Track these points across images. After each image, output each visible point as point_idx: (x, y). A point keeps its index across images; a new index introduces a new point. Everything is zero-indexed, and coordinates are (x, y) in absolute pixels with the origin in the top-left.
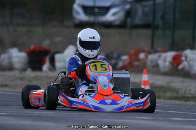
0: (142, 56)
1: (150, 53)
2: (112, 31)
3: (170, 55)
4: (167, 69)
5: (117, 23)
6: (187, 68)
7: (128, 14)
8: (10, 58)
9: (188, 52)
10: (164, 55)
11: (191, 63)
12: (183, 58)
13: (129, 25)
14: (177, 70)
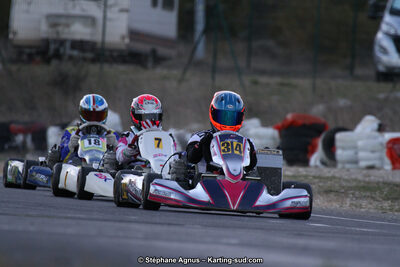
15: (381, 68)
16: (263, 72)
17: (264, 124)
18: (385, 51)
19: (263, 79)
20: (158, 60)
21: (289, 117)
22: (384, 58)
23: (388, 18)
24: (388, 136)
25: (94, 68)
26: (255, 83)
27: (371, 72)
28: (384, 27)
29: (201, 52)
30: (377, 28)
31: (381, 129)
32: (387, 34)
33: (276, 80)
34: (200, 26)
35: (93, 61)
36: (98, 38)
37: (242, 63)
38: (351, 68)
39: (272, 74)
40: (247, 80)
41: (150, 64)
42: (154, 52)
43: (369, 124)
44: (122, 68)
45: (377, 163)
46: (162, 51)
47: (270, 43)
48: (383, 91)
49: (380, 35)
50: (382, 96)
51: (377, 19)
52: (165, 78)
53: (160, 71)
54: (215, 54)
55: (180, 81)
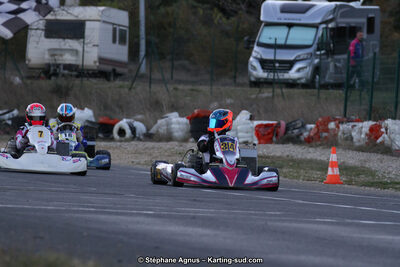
0: (332, 125)
1: (342, 122)
2: (296, 91)
3: (367, 125)
4: (362, 143)
5: (303, 81)
6: (388, 142)
7: (317, 70)
8: (168, 124)
9: (389, 122)
10: (360, 124)
11: (392, 136)
12: (383, 130)
13: (317, 85)
14: (376, 145)
15: (253, 79)
16: (180, 82)
17: (181, 116)
18: (255, 68)
19: (181, 87)
20: (117, 75)
21: (196, 111)
22: (254, 73)
23: (256, 48)
24: (256, 123)
26: (176, 89)
27: (246, 81)
28: (254, 54)
29: (143, 69)
30: (250, 54)
31: (252, 118)
32: (256, 58)
33: (189, 87)
34: (142, 53)
35: (78, 76)
36: (79, 63)
37: (167, 76)
38: (235, 77)
39: (186, 82)
40: (171, 88)
41: (112, 79)
42: (114, 70)
43: (244, 115)
44: (94, 80)
45: (250, 140)
46: (119, 70)
47: (186, 62)
48: (253, 93)
49: (251, 59)
50: (253, 96)
51: (250, 49)
52: (121, 87)
53: (118, 82)
54: (151, 70)
55: (130, 89)
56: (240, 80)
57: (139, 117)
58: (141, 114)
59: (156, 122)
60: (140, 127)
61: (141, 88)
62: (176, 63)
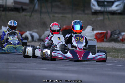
15: (93, 11)
16: (56, 13)
18: (94, 5)
19: (56, 15)
20: (23, 10)
21: (64, 27)
22: (94, 8)
24: (95, 32)
25: (3, 13)
26: (54, 16)
27: (90, 12)
29: (37, 6)
31: (93, 30)
33: (60, 15)
35: (3, 11)
36: (4, 4)
37: (50, 10)
39: (59, 13)
40: (51, 15)
41: (21, 11)
42: (22, 7)
43: (89, 29)
44: (12, 13)
46: (24, 7)
48: (94, 18)
50: (93, 19)
52: (25, 15)
53: (24, 13)
54: (41, 7)
55: (30, 16)
56: (86, 12)
57: (35, 30)
58: (36, 29)
59: (44, 33)
60: (36, 35)
61: (36, 16)
62: (54, 4)
